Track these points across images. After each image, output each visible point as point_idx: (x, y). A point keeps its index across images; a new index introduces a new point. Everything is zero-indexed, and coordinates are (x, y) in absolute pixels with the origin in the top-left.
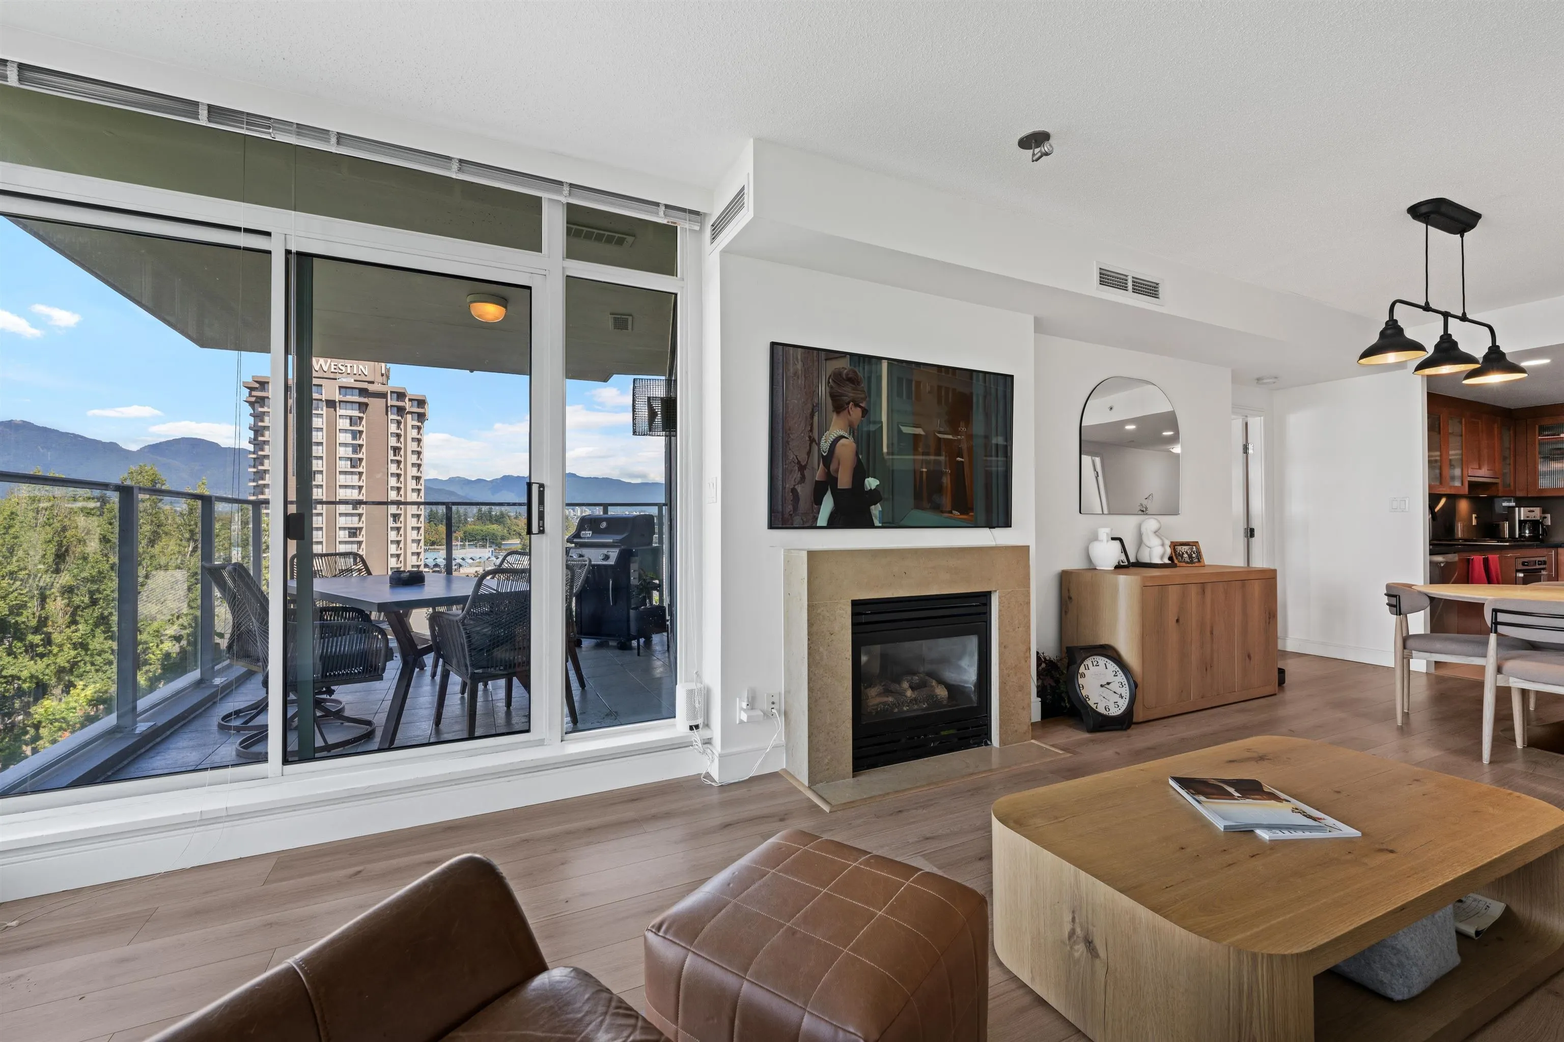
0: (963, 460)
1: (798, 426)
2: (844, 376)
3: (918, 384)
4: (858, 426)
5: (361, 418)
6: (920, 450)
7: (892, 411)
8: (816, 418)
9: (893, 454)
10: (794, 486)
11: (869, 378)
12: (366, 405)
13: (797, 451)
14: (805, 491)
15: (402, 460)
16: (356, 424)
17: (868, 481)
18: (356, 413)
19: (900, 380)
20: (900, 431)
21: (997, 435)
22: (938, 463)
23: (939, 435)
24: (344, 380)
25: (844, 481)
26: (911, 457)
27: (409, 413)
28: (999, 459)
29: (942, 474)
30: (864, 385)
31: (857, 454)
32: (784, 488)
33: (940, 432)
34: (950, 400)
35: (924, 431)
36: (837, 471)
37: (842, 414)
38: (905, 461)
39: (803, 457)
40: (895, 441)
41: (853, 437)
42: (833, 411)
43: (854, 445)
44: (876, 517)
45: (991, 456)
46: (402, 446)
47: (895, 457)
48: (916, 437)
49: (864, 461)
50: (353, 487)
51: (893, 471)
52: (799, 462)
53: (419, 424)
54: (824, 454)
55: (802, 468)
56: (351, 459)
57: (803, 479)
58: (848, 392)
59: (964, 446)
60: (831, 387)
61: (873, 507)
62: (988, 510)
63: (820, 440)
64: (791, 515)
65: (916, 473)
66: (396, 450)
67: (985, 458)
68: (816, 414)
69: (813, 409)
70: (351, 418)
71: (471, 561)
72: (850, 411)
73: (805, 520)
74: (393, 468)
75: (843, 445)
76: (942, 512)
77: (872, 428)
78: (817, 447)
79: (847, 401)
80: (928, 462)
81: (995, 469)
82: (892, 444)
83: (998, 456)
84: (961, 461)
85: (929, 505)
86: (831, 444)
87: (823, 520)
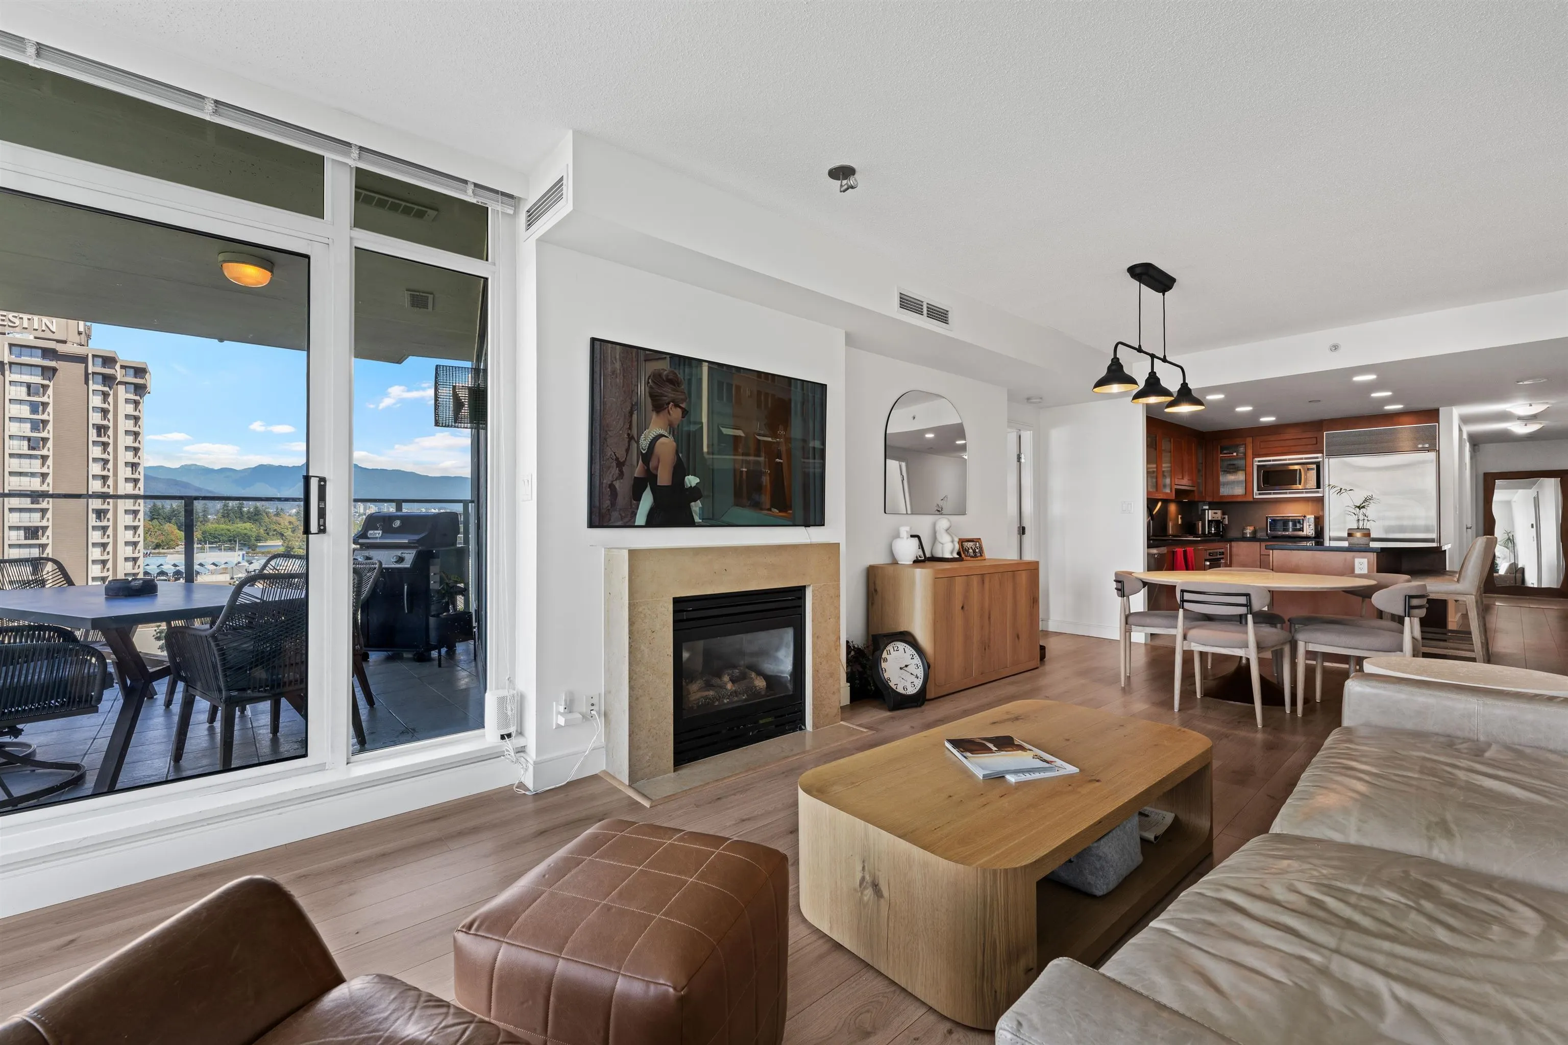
0: (782, 461)
1: (616, 424)
2: (665, 379)
3: (738, 388)
4: (678, 426)
5: (45, 387)
6: (741, 450)
7: (712, 412)
8: (635, 416)
9: (713, 454)
10: (612, 481)
11: (690, 381)
12: (54, 370)
13: (616, 448)
14: (623, 487)
15: (111, 441)
16: (37, 394)
17: (689, 480)
18: (37, 379)
19: (720, 384)
20: (720, 432)
21: (813, 439)
22: (758, 463)
23: (758, 437)
24: (18, 336)
25: (664, 478)
26: (732, 457)
27: (120, 383)
28: (816, 461)
29: (761, 473)
30: (684, 387)
31: (677, 453)
32: (601, 484)
33: (759, 435)
34: (770, 405)
35: (744, 433)
36: (657, 468)
37: (661, 414)
38: (726, 461)
39: (621, 454)
40: (716, 441)
41: (673, 436)
42: (653, 410)
43: (675, 444)
45: (808, 458)
46: (111, 425)
47: (715, 457)
48: (736, 438)
49: (684, 460)
50: (33, 475)
51: (713, 470)
52: (617, 459)
53: (137, 398)
54: (644, 452)
55: (620, 465)
56: (29, 439)
57: (621, 475)
58: (668, 392)
59: (783, 448)
60: (651, 387)
61: (693, 504)
62: (806, 507)
63: (639, 438)
64: (609, 510)
65: (736, 473)
66: (101, 429)
67: (803, 460)
68: (635, 412)
69: (632, 408)
70: (29, 386)
71: (214, 567)
72: (671, 411)
73: (623, 515)
74: (96, 452)
75: (663, 444)
76: (762, 509)
77: (693, 428)
78: (636, 445)
79: (667, 401)
80: (748, 462)
81: (811, 470)
82: (713, 445)
83: (814, 458)
84: (780, 462)
85: (749, 502)
86: (651, 442)
87: (641, 518)
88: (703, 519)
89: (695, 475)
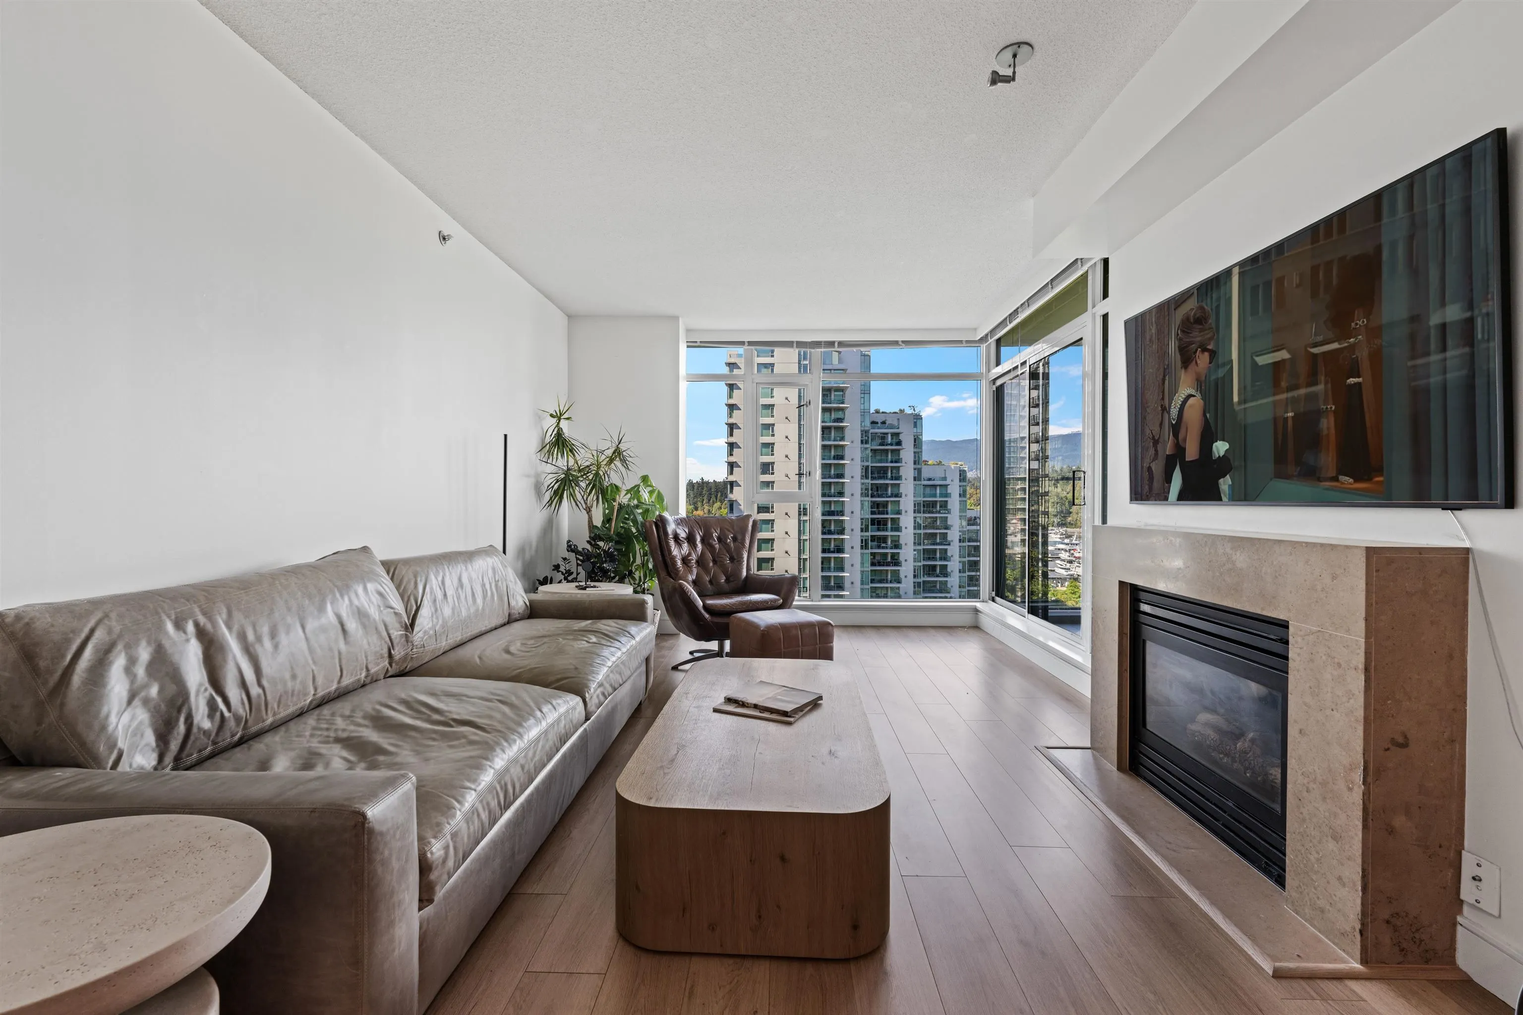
0: (1360, 380)
1: (1152, 397)
2: (1192, 319)
3: (1280, 281)
4: (1205, 377)
6: (1284, 384)
7: (1244, 341)
8: (1167, 382)
9: (1245, 402)
10: (1150, 461)
13: (1153, 424)
14: (1158, 468)
17: (1216, 446)
19: (1255, 289)
20: (1255, 364)
21: (1443, 304)
22: (1314, 397)
23: (1311, 350)
25: (1192, 451)
26: (1271, 399)
28: (1449, 354)
29: (1319, 413)
31: (1204, 415)
32: (1142, 468)
33: (1315, 345)
34: (1335, 281)
35: (1289, 352)
36: (1185, 440)
37: (1190, 368)
38: (1263, 407)
40: (1248, 382)
41: (1201, 393)
42: (1182, 368)
43: (1202, 402)
44: (1225, 496)
45: (1428, 354)
47: (1247, 405)
48: (1277, 366)
49: (1212, 422)
51: (1245, 426)
52: (1154, 437)
54: (1174, 422)
55: (1156, 442)
57: (1157, 455)
58: (1196, 337)
59: (1363, 354)
60: (1180, 340)
61: (1221, 481)
63: (1170, 406)
65: (1278, 423)
67: (1410, 364)
68: (1167, 378)
69: (1164, 374)
72: (1199, 362)
75: (1191, 406)
76: (1319, 480)
77: (1221, 373)
78: (1167, 416)
79: (1194, 350)
80: (1295, 401)
81: (1435, 380)
82: (1245, 388)
83: (1444, 349)
84: (1355, 384)
85: (1299, 469)
86: (1180, 409)
87: (1174, 492)
88: (1232, 494)
89: (1223, 440)
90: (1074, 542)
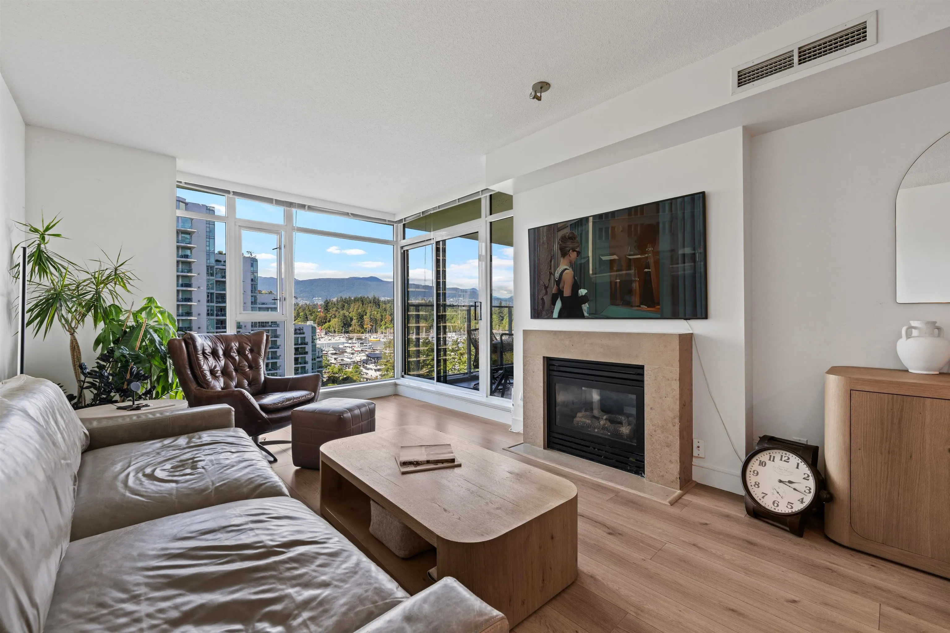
0: (650, 270)
1: (544, 268)
2: (567, 237)
3: (613, 228)
4: (575, 262)
6: (615, 269)
7: (595, 249)
8: (553, 262)
9: (596, 274)
10: (543, 297)
11: (581, 234)
13: (544, 280)
14: (547, 299)
17: (580, 291)
19: (601, 229)
20: (600, 259)
21: (684, 247)
22: (629, 275)
23: (628, 257)
25: (567, 292)
26: (609, 274)
28: (687, 264)
29: (632, 282)
30: (578, 239)
31: (574, 277)
32: (538, 298)
33: (630, 255)
34: (639, 232)
35: (617, 256)
36: (563, 287)
37: (566, 257)
38: (605, 277)
39: (546, 282)
40: (598, 266)
41: (572, 268)
42: (561, 257)
43: (573, 272)
44: (585, 312)
45: (678, 264)
47: (597, 275)
48: (612, 261)
49: (578, 281)
51: (596, 284)
52: (545, 285)
54: (557, 280)
55: (546, 288)
57: (546, 293)
58: (570, 244)
59: (651, 261)
60: (560, 245)
61: (583, 305)
62: (675, 303)
63: (554, 273)
64: (542, 311)
65: (612, 284)
67: (671, 266)
68: (553, 260)
69: (551, 258)
72: (570, 255)
73: (547, 313)
75: (567, 273)
76: (632, 306)
77: (583, 261)
78: (553, 276)
79: (568, 250)
80: (620, 275)
81: (681, 273)
82: (596, 268)
83: (684, 263)
84: (648, 271)
85: (622, 302)
86: (560, 274)
87: (556, 314)
88: (589, 314)
89: (584, 289)
90: (354, 342)
